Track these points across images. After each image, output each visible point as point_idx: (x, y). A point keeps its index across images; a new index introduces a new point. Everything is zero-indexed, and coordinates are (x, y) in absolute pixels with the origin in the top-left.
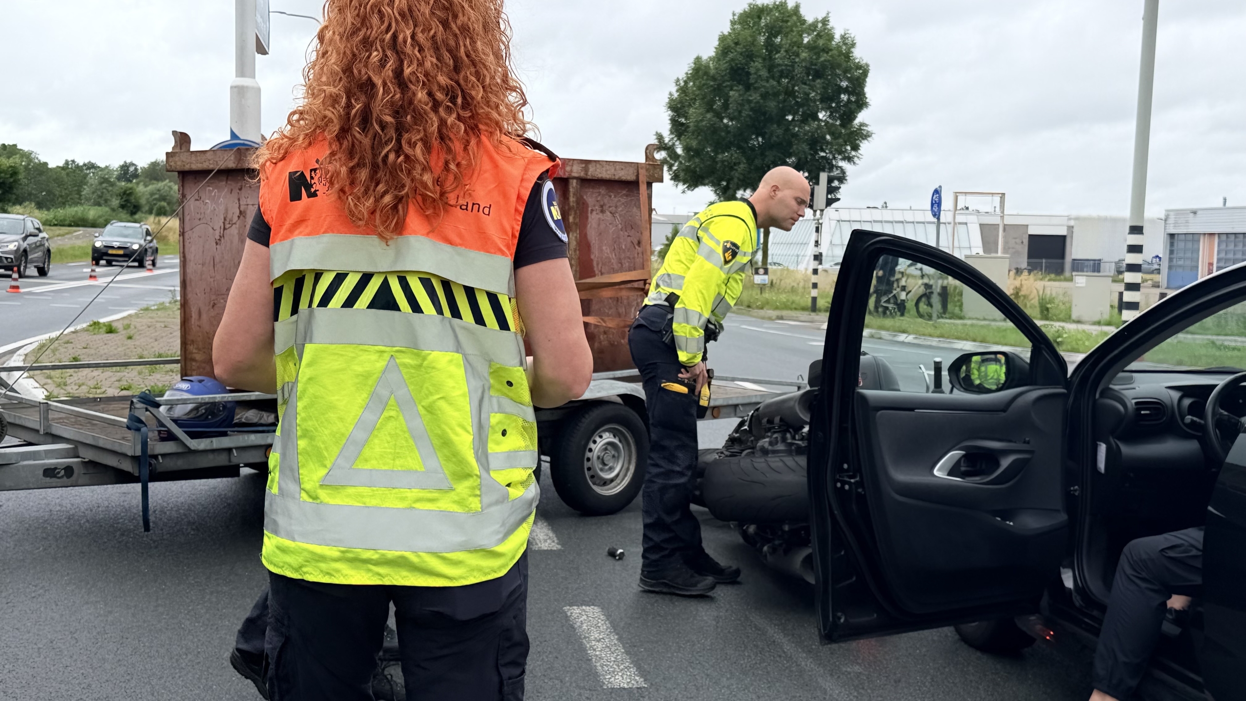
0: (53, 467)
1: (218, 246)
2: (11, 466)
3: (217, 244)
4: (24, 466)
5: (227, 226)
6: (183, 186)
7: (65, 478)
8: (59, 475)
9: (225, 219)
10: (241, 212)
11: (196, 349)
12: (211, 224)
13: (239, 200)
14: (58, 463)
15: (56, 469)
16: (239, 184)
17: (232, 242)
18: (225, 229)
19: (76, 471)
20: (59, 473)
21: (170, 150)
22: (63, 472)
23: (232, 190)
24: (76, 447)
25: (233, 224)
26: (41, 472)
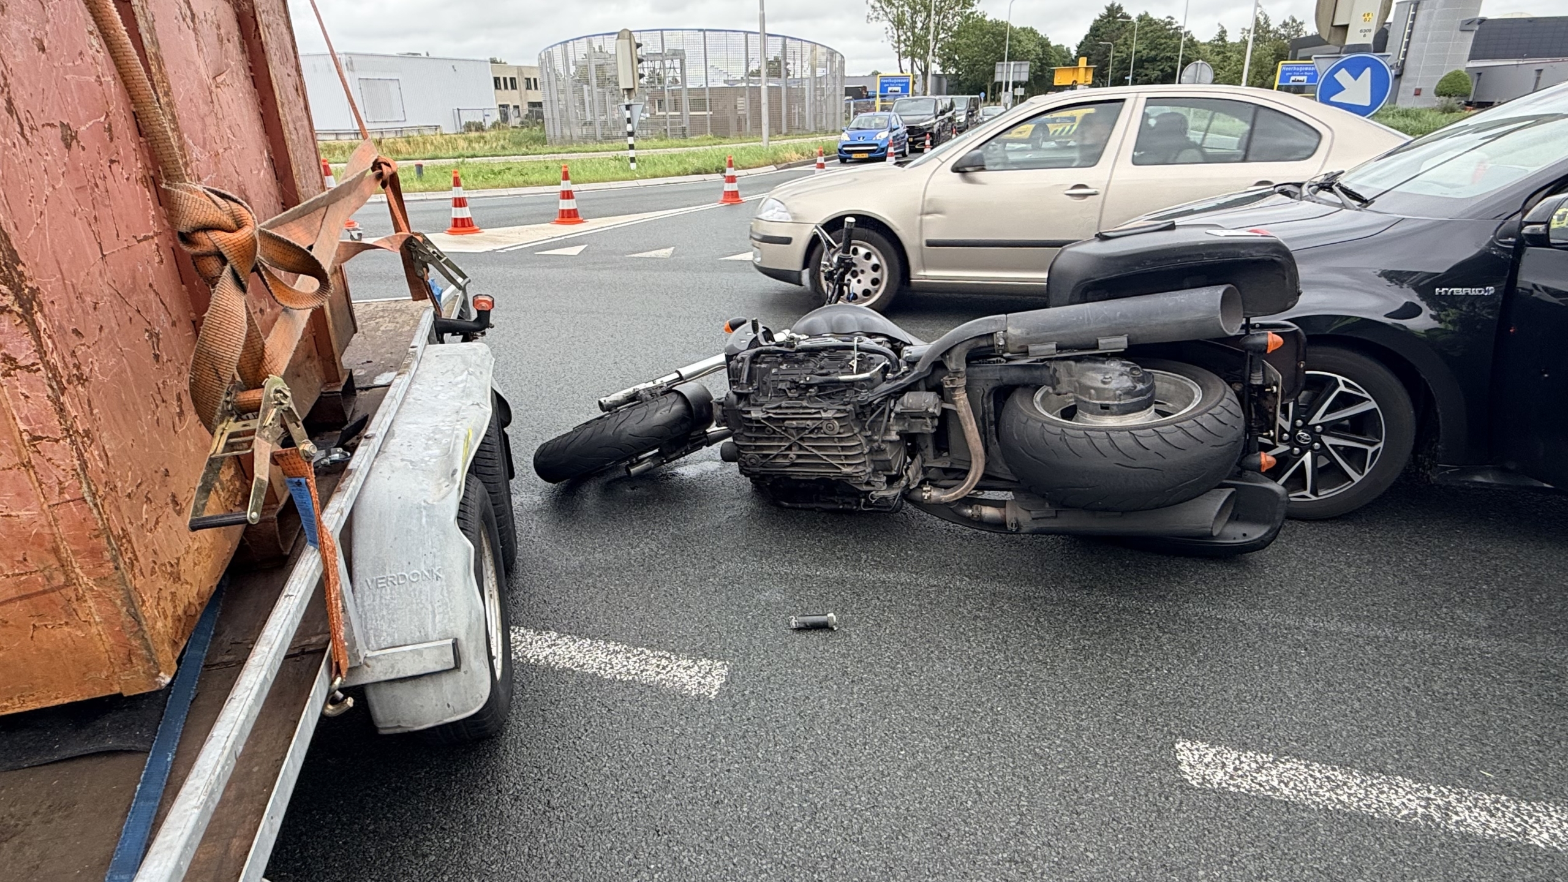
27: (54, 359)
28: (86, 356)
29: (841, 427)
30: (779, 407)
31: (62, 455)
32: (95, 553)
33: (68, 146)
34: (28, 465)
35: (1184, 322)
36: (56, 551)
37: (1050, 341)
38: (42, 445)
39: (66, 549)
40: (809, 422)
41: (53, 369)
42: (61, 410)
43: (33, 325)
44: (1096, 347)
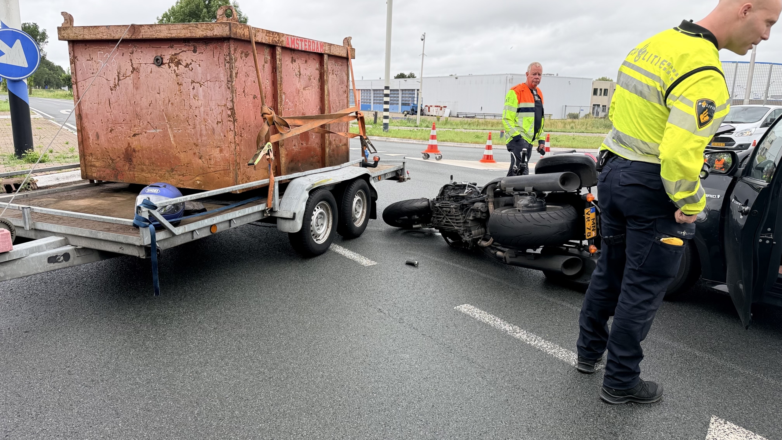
0: (54, 255)
1: (112, 91)
2: (23, 259)
3: (112, 90)
4: (32, 258)
5: (121, 78)
6: (73, 50)
7: (64, 261)
8: (60, 260)
9: (119, 73)
10: (134, 69)
11: (95, 159)
12: (104, 77)
13: (131, 60)
14: (59, 252)
15: (57, 256)
16: (131, 50)
17: (127, 89)
18: (119, 80)
19: (71, 256)
20: (59, 259)
21: (60, 26)
22: (62, 258)
23: (123, 54)
24: (66, 238)
25: (126, 77)
26: (46, 260)
27: (236, 130)
28: (244, 133)
29: (456, 211)
30: (443, 203)
31: (233, 145)
32: (234, 164)
33: (254, 99)
34: (229, 147)
35: (548, 183)
36: (229, 163)
37: (512, 187)
38: (231, 144)
39: (231, 162)
40: (448, 209)
41: (235, 132)
42: (235, 138)
43: (234, 124)
44: (524, 190)
